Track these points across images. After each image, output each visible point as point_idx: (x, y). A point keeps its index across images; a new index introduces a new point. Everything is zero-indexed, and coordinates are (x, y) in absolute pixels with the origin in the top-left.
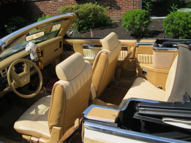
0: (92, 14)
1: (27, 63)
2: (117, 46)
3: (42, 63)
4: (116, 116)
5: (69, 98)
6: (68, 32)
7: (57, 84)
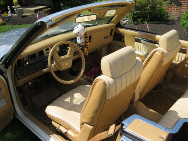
0: (150, 5)
1: (72, 47)
2: (176, 47)
3: (87, 49)
4: (163, 138)
5: (110, 98)
6: (122, 21)
7: (99, 80)
